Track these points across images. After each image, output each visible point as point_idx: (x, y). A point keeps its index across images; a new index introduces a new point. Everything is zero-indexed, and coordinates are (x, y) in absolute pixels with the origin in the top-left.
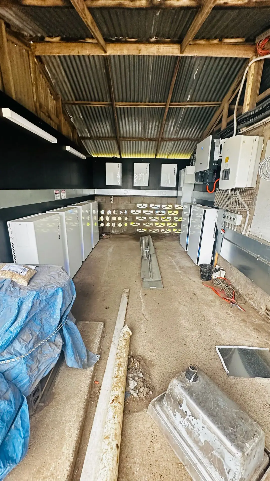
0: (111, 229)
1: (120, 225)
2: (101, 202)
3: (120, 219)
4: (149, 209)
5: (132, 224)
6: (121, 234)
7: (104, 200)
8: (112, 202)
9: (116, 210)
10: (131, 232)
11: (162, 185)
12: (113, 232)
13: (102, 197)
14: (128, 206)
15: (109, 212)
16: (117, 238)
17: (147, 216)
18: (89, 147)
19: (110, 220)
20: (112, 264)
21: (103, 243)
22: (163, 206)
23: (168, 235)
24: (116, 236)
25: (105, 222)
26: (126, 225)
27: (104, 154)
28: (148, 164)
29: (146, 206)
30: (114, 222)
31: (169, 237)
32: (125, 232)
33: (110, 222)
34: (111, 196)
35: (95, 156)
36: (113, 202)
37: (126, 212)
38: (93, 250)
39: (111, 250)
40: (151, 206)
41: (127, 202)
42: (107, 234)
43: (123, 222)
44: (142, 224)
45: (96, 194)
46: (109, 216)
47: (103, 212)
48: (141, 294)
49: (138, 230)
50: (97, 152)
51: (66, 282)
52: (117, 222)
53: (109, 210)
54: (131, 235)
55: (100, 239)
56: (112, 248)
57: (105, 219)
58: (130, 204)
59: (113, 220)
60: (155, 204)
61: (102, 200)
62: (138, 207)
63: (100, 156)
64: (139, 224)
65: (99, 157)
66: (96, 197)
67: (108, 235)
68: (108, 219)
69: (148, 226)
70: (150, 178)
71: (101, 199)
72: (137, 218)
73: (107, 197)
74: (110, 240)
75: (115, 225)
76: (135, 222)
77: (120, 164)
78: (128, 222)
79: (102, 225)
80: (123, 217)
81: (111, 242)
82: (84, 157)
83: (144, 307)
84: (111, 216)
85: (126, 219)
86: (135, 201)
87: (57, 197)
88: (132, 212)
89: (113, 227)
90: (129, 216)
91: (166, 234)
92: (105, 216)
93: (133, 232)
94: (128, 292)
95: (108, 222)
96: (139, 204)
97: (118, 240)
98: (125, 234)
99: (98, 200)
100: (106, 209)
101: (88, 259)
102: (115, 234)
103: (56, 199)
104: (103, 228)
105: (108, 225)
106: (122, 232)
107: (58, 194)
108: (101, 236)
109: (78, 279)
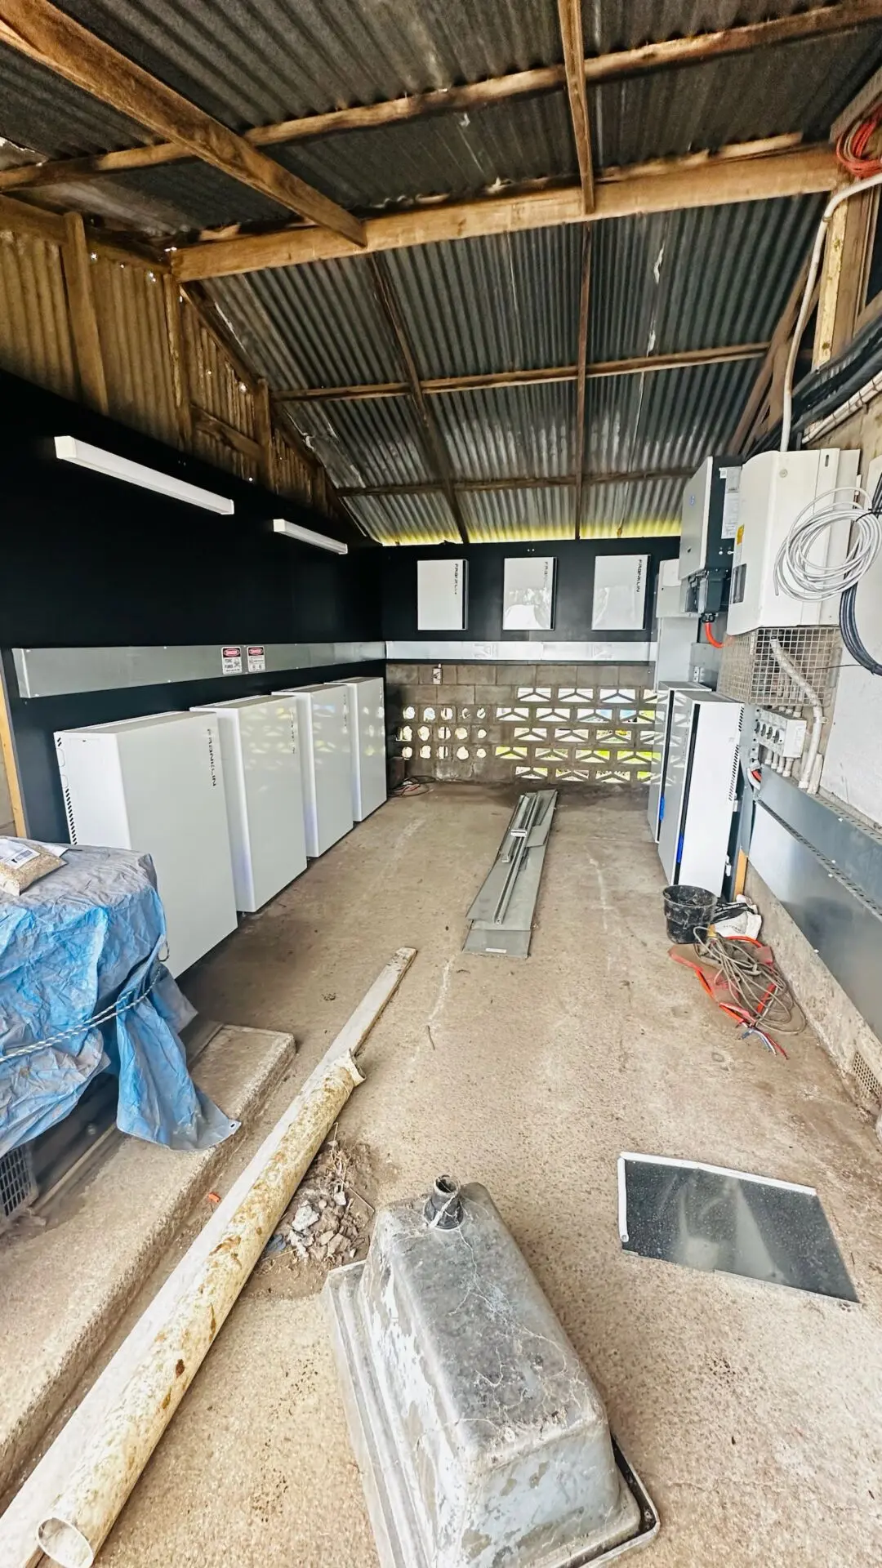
0: (435, 767)
2: (405, 680)
3: (462, 734)
4: (554, 703)
5: (499, 750)
6: (467, 783)
7: (415, 675)
8: (437, 682)
9: (449, 705)
10: (497, 777)
11: (597, 624)
12: (439, 775)
13: (407, 667)
14: (488, 692)
15: (429, 714)
16: (447, 794)
17: (550, 727)
18: (368, 517)
19: (431, 737)
20: (399, 870)
21: (397, 807)
22: (604, 693)
23: (619, 789)
24: (447, 788)
25: (416, 744)
26: (481, 753)
27: (416, 537)
28: (550, 560)
29: (547, 692)
30: (441, 743)
31: (621, 795)
32: (476, 775)
33: (433, 743)
34: (434, 662)
35: (389, 542)
36: (442, 680)
37: (481, 714)
38: (358, 828)
39: (409, 831)
40: (562, 692)
41: (484, 680)
42: (419, 780)
43: (470, 743)
44: (531, 752)
45: (390, 656)
46: (427, 724)
47: (409, 713)
48: (447, 968)
49: (520, 770)
50: (394, 531)
51: (129, 896)
52: (452, 744)
53: (430, 705)
54: (493, 786)
55: (389, 797)
56: (419, 823)
57: (415, 735)
58: (494, 689)
59: (442, 736)
60: (576, 685)
61: (408, 677)
62: (520, 695)
63: (406, 542)
64: (523, 751)
65: (402, 544)
66: (389, 668)
67: (424, 783)
68: (424, 733)
69: (553, 758)
70: (559, 604)
71: (405, 674)
72: (518, 732)
73: (423, 667)
74: (422, 800)
75: (447, 754)
76: (511, 745)
77: (460, 562)
78: (487, 745)
79: (407, 753)
80: (471, 729)
81: (423, 805)
82: (342, 549)
83: (440, 1005)
84: (434, 726)
85: (482, 734)
86: (509, 676)
87: (229, 666)
88: (499, 712)
89: (440, 761)
90: (491, 727)
91: (612, 785)
92: (416, 724)
93: (504, 776)
94: (408, 957)
95: (426, 743)
96: (524, 686)
97: (447, 799)
98: (479, 783)
99: (396, 675)
100: (419, 704)
101: (332, 852)
102: (443, 783)
103: (226, 672)
104: (408, 764)
105: (425, 752)
106: (467, 777)
107: (233, 659)
108: (400, 785)
109: (280, 908)
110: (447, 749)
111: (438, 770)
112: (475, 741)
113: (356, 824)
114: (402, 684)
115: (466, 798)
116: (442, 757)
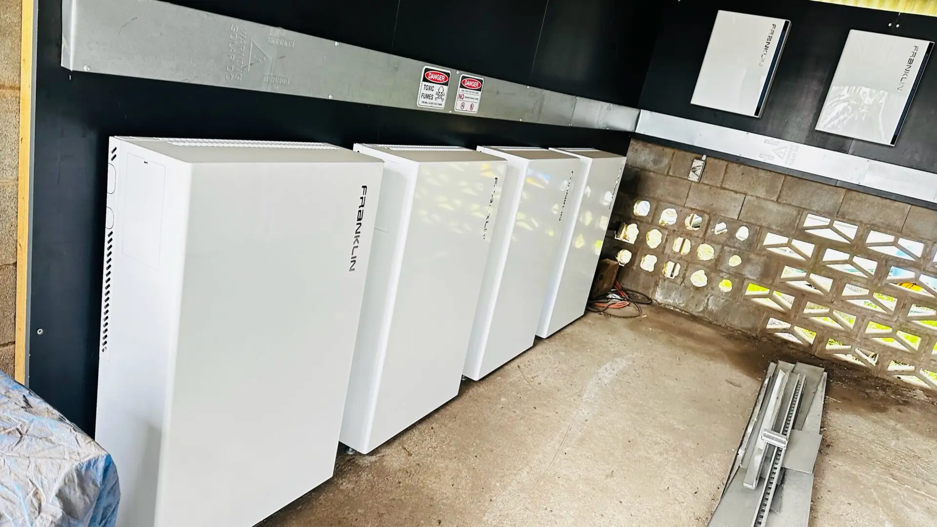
0: (656, 285)
1: (699, 278)
2: (650, 166)
3: (706, 252)
4: (856, 247)
5: (752, 290)
6: (694, 318)
7: (666, 161)
8: (693, 177)
9: (701, 213)
10: (738, 322)
12: (659, 297)
13: (659, 148)
14: (761, 208)
15: (669, 217)
16: (666, 328)
19: (662, 246)
21: (597, 329)
24: (663, 318)
25: (639, 249)
26: (726, 286)
28: (924, 45)
29: (850, 231)
30: (678, 258)
32: (711, 313)
33: (660, 253)
34: (698, 151)
36: (701, 177)
37: (743, 233)
38: (539, 348)
40: (874, 237)
41: (761, 193)
42: (630, 296)
43: (714, 269)
44: (799, 305)
45: (640, 130)
47: (641, 208)
49: (774, 324)
52: (690, 262)
53: (672, 205)
54: (732, 335)
55: (587, 311)
56: (622, 364)
57: (641, 239)
58: (773, 207)
59: (676, 249)
60: (900, 232)
61: (655, 162)
62: (806, 225)
64: (788, 301)
66: (634, 145)
67: (637, 302)
68: (654, 239)
69: (828, 322)
71: (652, 158)
72: (789, 272)
73: (680, 153)
74: (632, 327)
75: (676, 273)
76: (772, 287)
77: (780, 23)
78: (738, 277)
79: (624, 257)
80: (722, 250)
81: (628, 335)
84: (670, 233)
85: (735, 261)
86: (798, 196)
87: (428, 96)
88: (771, 239)
89: (665, 279)
90: (752, 256)
92: (645, 224)
93: (748, 325)
95: (653, 252)
96: (818, 213)
97: (664, 337)
98: (709, 324)
99: (641, 155)
100: (659, 201)
101: (498, 378)
102: (662, 309)
103: (422, 104)
104: (622, 271)
105: (648, 263)
106: (697, 311)
107: (437, 87)
108: (604, 296)
109: (402, 457)
110: (678, 267)
111: (658, 290)
112: (722, 268)
113: (538, 339)
114: (644, 169)
115: (691, 343)
116: (668, 275)
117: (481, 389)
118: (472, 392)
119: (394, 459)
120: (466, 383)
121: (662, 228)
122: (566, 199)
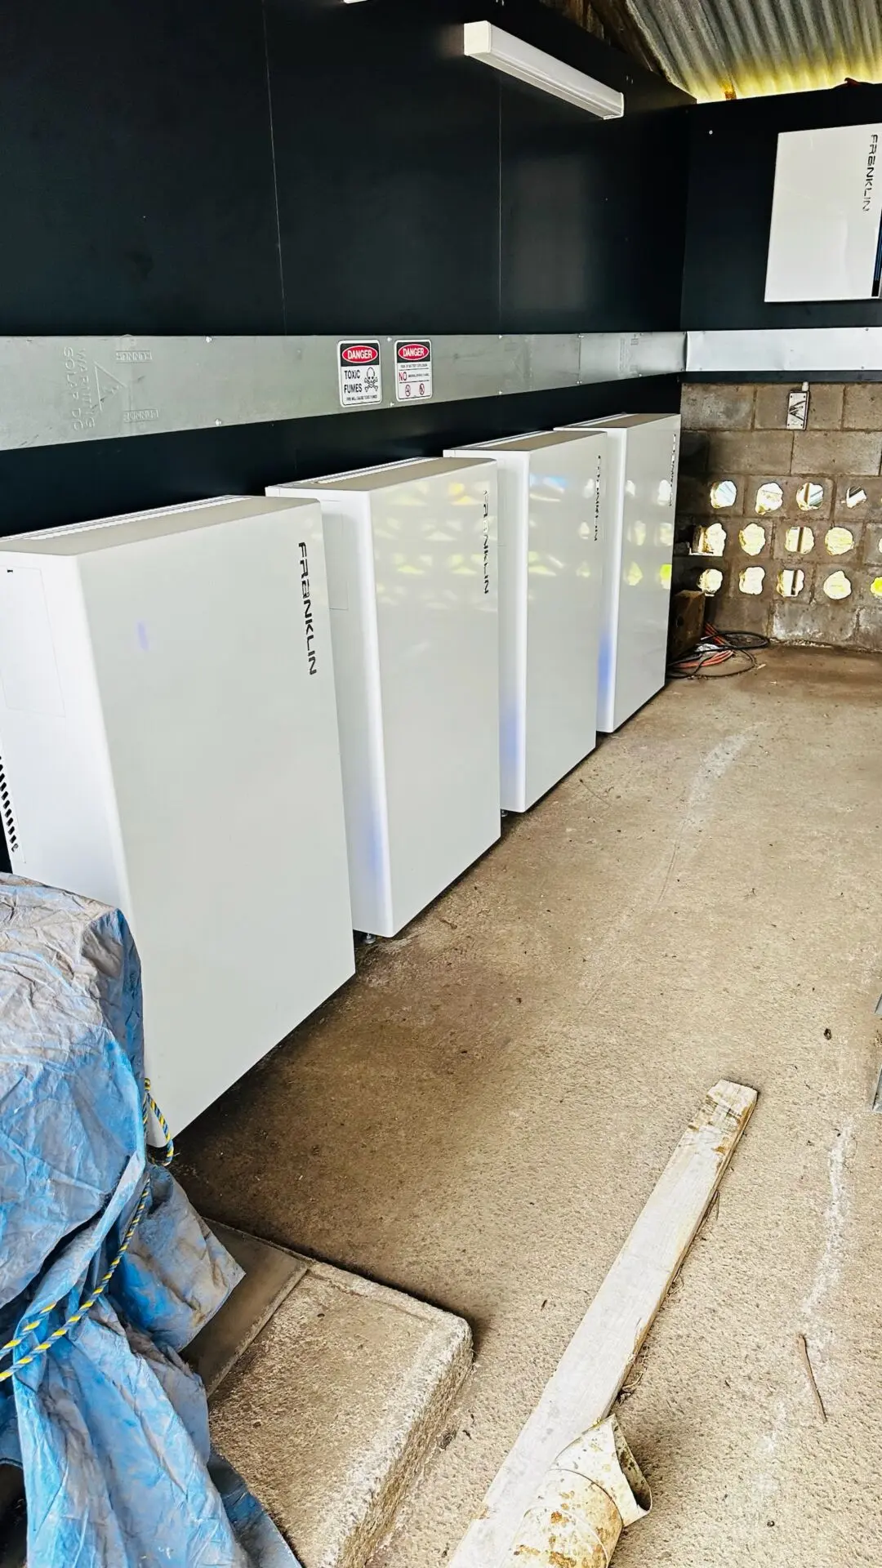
0: (771, 613)
1: (837, 586)
2: (721, 421)
3: (840, 542)
6: (839, 651)
7: (745, 407)
8: (795, 423)
9: (818, 479)
12: (779, 632)
13: (729, 389)
15: (768, 498)
16: (797, 675)
18: (666, 23)
19: (768, 549)
20: (699, 860)
21: (687, 702)
24: (791, 663)
25: (731, 562)
26: (881, 587)
27: (776, 76)
30: (797, 562)
32: (866, 636)
33: (768, 560)
34: (793, 379)
35: (707, 93)
36: (806, 420)
38: (606, 748)
39: (719, 760)
42: (734, 642)
43: (858, 565)
45: (692, 366)
47: (722, 495)
50: (727, 63)
52: (817, 563)
53: (770, 477)
55: (669, 679)
56: (739, 743)
57: (732, 544)
59: (791, 548)
61: (729, 413)
63: (750, 89)
65: (739, 96)
66: (688, 393)
67: (745, 649)
68: (753, 539)
71: (722, 407)
73: (765, 389)
74: (742, 687)
75: (799, 586)
79: (711, 581)
80: (864, 531)
81: (741, 699)
82: (607, 103)
84: (776, 524)
87: (354, 388)
89: (783, 600)
92: (734, 520)
94: (739, 1109)
95: (755, 562)
97: (799, 690)
98: (866, 654)
99: (704, 407)
100: (747, 475)
101: (553, 802)
102: (788, 649)
103: (348, 402)
104: (713, 603)
105: (751, 582)
106: (843, 638)
107: (363, 370)
108: (691, 652)
109: (444, 931)
110: (800, 575)
111: (776, 620)
112: (870, 560)
113: (602, 737)
114: (713, 430)
115: (843, 689)
116: (787, 592)
117: (533, 823)
118: (521, 829)
119: (432, 936)
120: (509, 819)
121: (761, 519)
122: (598, 506)
